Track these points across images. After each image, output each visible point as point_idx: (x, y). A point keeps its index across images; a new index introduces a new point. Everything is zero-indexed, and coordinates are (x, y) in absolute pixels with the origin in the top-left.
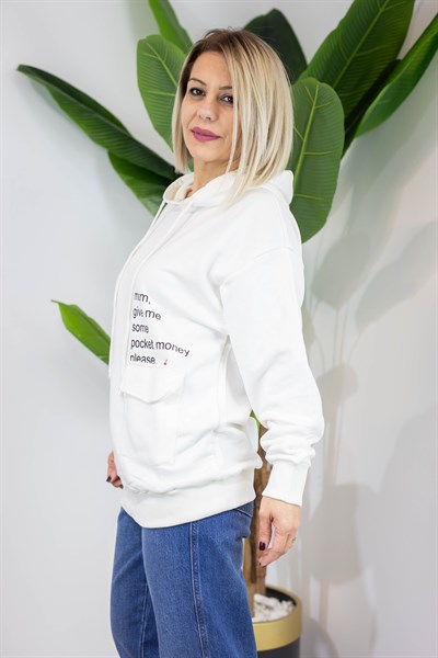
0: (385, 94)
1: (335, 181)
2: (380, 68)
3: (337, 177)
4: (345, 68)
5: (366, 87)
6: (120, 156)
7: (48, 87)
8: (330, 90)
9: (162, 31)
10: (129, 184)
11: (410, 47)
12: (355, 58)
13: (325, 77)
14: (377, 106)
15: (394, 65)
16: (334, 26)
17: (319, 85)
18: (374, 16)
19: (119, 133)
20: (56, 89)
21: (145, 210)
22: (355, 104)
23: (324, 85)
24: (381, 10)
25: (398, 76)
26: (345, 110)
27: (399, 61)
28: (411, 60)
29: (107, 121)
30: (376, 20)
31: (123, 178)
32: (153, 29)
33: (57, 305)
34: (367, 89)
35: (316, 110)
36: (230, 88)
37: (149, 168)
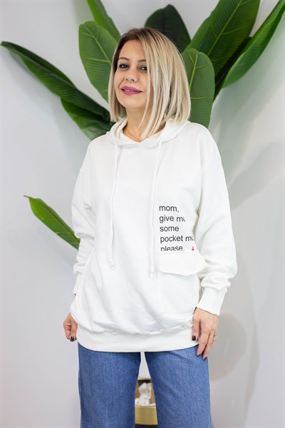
0: (242, 60)
1: (209, 116)
2: (239, 42)
3: (210, 113)
4: (215, 43)
5: (229, 55)
6: (69, 101)
7: (20, 56)
8: (205, 57)
9: (95, 19)
10: (75, 119)
11: (258, 28)
12: (222, 36)
13: (203, 49)
14: (236, 68)
15: (247, 41)
16: (208, 15)
17: (198, 53)
18: (234, 9)
19: (68, 86)
20: (26, 57)
21: (85, 136)
22: (222, 66)
23: (201, 53)
24: (239, 5)
25: (250, 48)
26: (215, 70)
27: (251, 38)
28: (258, 37)
29: (60, 79)
30: (235, 11)
31: (70, 115)
32: (90, 17)
33: (28, 199)
34: (230, 56)
35: (196, 70)
36: (145, 61)
37: (88, 109)
